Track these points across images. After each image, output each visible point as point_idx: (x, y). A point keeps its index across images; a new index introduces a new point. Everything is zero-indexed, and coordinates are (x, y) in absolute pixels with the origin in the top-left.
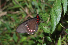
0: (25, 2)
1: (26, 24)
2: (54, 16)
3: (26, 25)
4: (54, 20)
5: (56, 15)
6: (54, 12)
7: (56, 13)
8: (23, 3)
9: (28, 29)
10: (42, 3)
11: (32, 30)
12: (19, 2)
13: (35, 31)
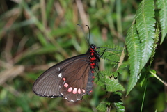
0: (70, 39)
1: (60, 72)
2: (136, 46)
3: (60, 75)
4: (134, 57)
5: (141, 42)
6: (135, 36)
7: (140, 35)
8: (65, 39)
9: (66, 85)
11: (75, 89)
13: (84, 91)
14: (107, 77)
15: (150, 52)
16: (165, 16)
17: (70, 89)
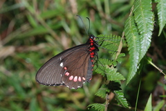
0: (60, 20)
1: (61, 61)
2: (135, 38)
3: (62, 65)
4: (133, 48)
5: (139, 34)
6: (133, 27)
7: (139, 27)
8: (55, 21)
9: (68, 74)
10: (103, 22)
11: (76, 77)
12: (46, 20)
13: (84, 79)
14: (107, 67)
15: (149, 44)
16: (162, 9)
17: (71, 77)
